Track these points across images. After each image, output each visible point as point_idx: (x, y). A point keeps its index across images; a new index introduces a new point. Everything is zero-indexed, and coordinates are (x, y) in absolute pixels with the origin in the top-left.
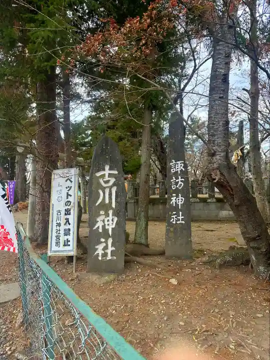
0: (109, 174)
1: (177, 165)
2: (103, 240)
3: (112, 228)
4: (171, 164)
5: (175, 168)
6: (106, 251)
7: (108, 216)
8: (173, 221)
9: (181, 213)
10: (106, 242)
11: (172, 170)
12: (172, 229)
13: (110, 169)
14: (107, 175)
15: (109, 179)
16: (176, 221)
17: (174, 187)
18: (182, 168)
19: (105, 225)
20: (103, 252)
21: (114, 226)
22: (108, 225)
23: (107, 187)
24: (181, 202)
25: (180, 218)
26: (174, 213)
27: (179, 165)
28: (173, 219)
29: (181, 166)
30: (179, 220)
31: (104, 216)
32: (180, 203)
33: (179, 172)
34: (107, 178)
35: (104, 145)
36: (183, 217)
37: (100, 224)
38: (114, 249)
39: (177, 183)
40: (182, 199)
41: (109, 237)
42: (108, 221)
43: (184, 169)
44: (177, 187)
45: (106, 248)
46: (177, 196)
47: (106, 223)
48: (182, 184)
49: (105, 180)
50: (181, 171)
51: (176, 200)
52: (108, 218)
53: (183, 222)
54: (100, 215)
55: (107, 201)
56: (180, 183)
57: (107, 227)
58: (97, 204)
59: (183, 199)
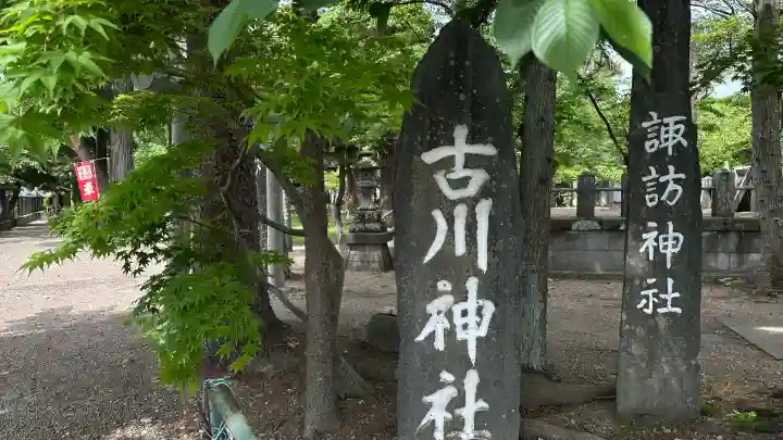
0: (468, 156)
1: (663, 129)
2: (446, 376)
3: (479, 339)
4: (645, 125)
5: (658, 137)
6: (458, 411)
7: (466, 299)
8: (647, 306)
9: (670, 282)
10: (459, 383)
11: (648, 144)
12: (640, 331)
13: (471, 140)
14: (460, 161)
15: (468, 173)
16: (656, 306)
17: (652, 200)
18: (679, 137)
19: (453, 326)
20: (450, 416)
21: (483, 332)
22: (465, 327)
23: (461, 201)
24: (674, 246)
25: (670, 296)
26: (651, 281)
27: (672, 128)
28: (644, 301)
29: (677, 132)
30: (664, 303)
31: (450, 299)
32: (669, 252)
33: (670, 152)
34: (459, 172)
35: (452, 55)
36: (677, 295)
37: (436, 326)
38: (483, 404)
39: (661, 188)
40: (676, 239)
41: (469, 366)
42: (465, 313)
43: (685, 143)
44: (663, 198)
45: (458, 402)
46: (662, 229)
47: (458, 321)
48: (679, 188)
49: (453, 176)
50: (678, 146)
51: (657, 240)
52: (462, 306)
53: (678, 310)
54: (436, 294)
55: (460, 248)
56: (671, 186)
57: (461, 335)
58: (427, 259)
59: (681, 237)
